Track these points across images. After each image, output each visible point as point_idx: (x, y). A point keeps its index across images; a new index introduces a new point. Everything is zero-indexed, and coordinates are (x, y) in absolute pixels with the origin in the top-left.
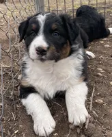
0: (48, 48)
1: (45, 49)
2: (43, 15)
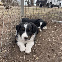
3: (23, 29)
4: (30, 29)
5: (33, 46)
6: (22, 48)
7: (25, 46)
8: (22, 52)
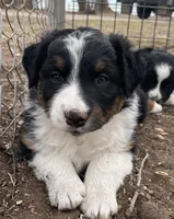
0: (89, 113)
1: (84, 117)
2: (78, 36)
3: (60, 62)
4: (100, 65)
5: (127, 179)
6: (65, 188)
7: (83, 179)
8: (66, 211)
